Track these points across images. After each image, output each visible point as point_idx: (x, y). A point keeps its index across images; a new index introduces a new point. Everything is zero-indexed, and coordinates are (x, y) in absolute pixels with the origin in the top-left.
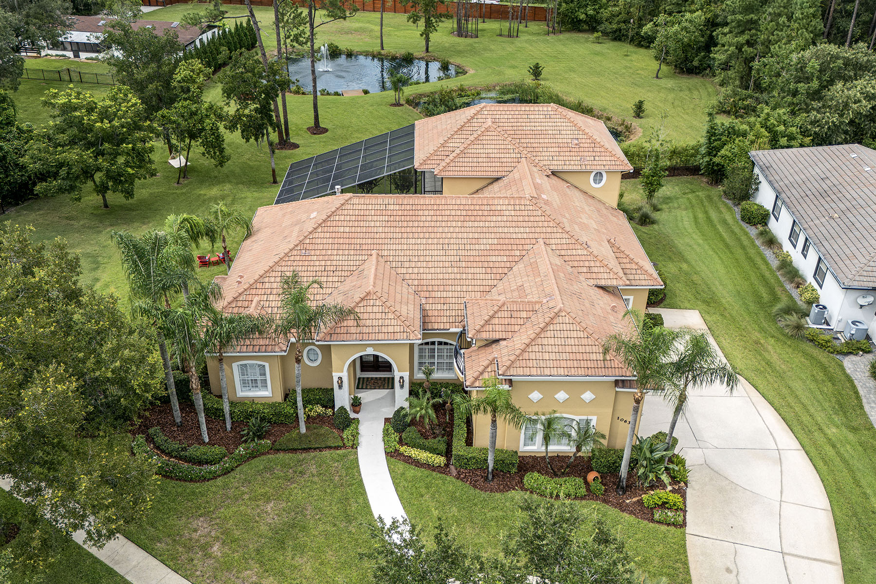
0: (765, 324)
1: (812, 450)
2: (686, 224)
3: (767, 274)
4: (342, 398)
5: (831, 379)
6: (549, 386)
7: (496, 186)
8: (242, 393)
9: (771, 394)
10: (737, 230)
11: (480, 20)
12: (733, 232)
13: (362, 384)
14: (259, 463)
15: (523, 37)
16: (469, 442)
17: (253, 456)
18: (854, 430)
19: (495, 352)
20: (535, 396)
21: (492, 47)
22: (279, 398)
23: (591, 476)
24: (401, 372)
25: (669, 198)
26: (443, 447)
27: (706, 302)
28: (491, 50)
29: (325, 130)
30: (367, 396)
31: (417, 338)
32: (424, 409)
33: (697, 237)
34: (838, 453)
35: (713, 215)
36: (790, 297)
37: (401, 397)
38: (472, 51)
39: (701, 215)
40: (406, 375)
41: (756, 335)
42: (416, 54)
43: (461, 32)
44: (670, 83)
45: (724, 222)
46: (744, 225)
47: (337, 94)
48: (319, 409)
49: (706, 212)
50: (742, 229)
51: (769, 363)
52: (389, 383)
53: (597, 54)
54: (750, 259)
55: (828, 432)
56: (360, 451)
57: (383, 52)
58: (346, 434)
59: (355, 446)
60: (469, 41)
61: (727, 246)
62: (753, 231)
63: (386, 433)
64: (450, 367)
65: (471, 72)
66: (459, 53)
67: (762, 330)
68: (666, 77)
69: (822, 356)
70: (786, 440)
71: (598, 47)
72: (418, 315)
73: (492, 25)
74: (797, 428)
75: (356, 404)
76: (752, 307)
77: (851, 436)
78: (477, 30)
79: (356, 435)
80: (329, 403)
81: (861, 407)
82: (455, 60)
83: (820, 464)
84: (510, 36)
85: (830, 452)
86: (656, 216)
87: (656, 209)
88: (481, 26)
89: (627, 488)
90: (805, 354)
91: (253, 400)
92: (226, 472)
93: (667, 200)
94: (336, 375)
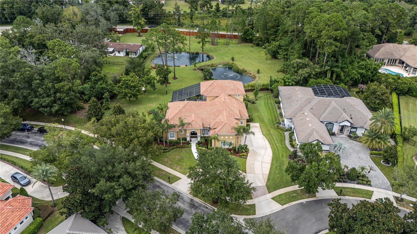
0: (272, 126)
1: (273, 148)
2: (262, 104)
3: (276, 115)
4: (188, 139)
5: (281, 136)
6: (224, 136)
7: (217, 98)
8: (170, 138)
9: (268, 139)
10: (273, 105)
11: (218, 38)
12: (272, 106)
13: (191, 137)
14: (174, 150)
15: (231, 45)
16: (211, 146)
17: (173, 149)
18: (282, 144)
19: (215, 130)
20: (222, 137)
21: (221, 49)
22: (177, 139)
23: (232, 151)
24: (199, 134)
25: (261, 97)
26: (206, 147)
27: (261, 122)
28: (221, 50)
29: (177, 78)
30: (192, 139)
31: (202, 128)
32: (203, 141)
33: (264, 107)
34: (277, 148)
35: (269, 101)
36: (279, 120)
37: (199, 139)
38: (215, 51)
39: (266, 101)
40: (200, 135)
41: (270, 128)
42: (200, 52)
43: (213, 44)
44: (269, 62)
45: (271, 103)
46: (275, 104)
47: (178, 66)
48: (184, 141)
49: (268, 101)
50: (274, 105)
51: (270, 133)
52: (196, 137)
53: (251, 51)
54: (274, 112)
55: (277, 145)
56: (192, 148)
57: (190, 51)
58: (189, 145)
59: (191, 147)
60: (215, 47)
61: (270, 109)
62: (276, 105)
63: (196, 145)
64: (208, 134)
65: (215, 58)
66: (212, 51)
67: (271, 127)
68: (269, 59)
69: (281, 132)
70: (268, 146)
71: (252, 49)
72: (202, 124)
73: (222, 41)
74: (271, 144)
75: (191, 140)
76: (271, 122)
77: (281, 145)
78: (217, 43)
79: (191, 145)
80: (186, 140)
81: (285, 141)
82: (211, 54)
83: (273, 150)
84: (227, 45)
85: (276, 148)
86: (256, 102)
87: (256, 100)
88: (219, 41)
89: (238, 153)
90: (278, 131)
91: (172, 140)
92: (169, 151)
93: (260, 97)
94: (187, 135)
